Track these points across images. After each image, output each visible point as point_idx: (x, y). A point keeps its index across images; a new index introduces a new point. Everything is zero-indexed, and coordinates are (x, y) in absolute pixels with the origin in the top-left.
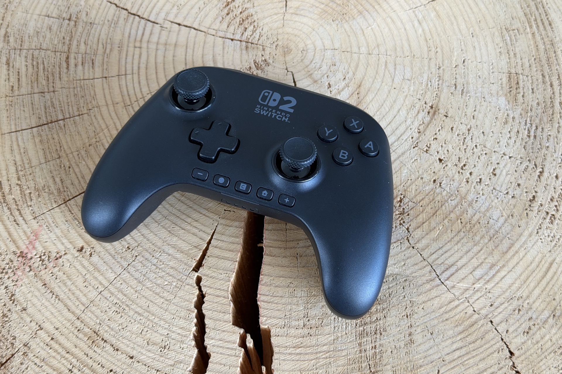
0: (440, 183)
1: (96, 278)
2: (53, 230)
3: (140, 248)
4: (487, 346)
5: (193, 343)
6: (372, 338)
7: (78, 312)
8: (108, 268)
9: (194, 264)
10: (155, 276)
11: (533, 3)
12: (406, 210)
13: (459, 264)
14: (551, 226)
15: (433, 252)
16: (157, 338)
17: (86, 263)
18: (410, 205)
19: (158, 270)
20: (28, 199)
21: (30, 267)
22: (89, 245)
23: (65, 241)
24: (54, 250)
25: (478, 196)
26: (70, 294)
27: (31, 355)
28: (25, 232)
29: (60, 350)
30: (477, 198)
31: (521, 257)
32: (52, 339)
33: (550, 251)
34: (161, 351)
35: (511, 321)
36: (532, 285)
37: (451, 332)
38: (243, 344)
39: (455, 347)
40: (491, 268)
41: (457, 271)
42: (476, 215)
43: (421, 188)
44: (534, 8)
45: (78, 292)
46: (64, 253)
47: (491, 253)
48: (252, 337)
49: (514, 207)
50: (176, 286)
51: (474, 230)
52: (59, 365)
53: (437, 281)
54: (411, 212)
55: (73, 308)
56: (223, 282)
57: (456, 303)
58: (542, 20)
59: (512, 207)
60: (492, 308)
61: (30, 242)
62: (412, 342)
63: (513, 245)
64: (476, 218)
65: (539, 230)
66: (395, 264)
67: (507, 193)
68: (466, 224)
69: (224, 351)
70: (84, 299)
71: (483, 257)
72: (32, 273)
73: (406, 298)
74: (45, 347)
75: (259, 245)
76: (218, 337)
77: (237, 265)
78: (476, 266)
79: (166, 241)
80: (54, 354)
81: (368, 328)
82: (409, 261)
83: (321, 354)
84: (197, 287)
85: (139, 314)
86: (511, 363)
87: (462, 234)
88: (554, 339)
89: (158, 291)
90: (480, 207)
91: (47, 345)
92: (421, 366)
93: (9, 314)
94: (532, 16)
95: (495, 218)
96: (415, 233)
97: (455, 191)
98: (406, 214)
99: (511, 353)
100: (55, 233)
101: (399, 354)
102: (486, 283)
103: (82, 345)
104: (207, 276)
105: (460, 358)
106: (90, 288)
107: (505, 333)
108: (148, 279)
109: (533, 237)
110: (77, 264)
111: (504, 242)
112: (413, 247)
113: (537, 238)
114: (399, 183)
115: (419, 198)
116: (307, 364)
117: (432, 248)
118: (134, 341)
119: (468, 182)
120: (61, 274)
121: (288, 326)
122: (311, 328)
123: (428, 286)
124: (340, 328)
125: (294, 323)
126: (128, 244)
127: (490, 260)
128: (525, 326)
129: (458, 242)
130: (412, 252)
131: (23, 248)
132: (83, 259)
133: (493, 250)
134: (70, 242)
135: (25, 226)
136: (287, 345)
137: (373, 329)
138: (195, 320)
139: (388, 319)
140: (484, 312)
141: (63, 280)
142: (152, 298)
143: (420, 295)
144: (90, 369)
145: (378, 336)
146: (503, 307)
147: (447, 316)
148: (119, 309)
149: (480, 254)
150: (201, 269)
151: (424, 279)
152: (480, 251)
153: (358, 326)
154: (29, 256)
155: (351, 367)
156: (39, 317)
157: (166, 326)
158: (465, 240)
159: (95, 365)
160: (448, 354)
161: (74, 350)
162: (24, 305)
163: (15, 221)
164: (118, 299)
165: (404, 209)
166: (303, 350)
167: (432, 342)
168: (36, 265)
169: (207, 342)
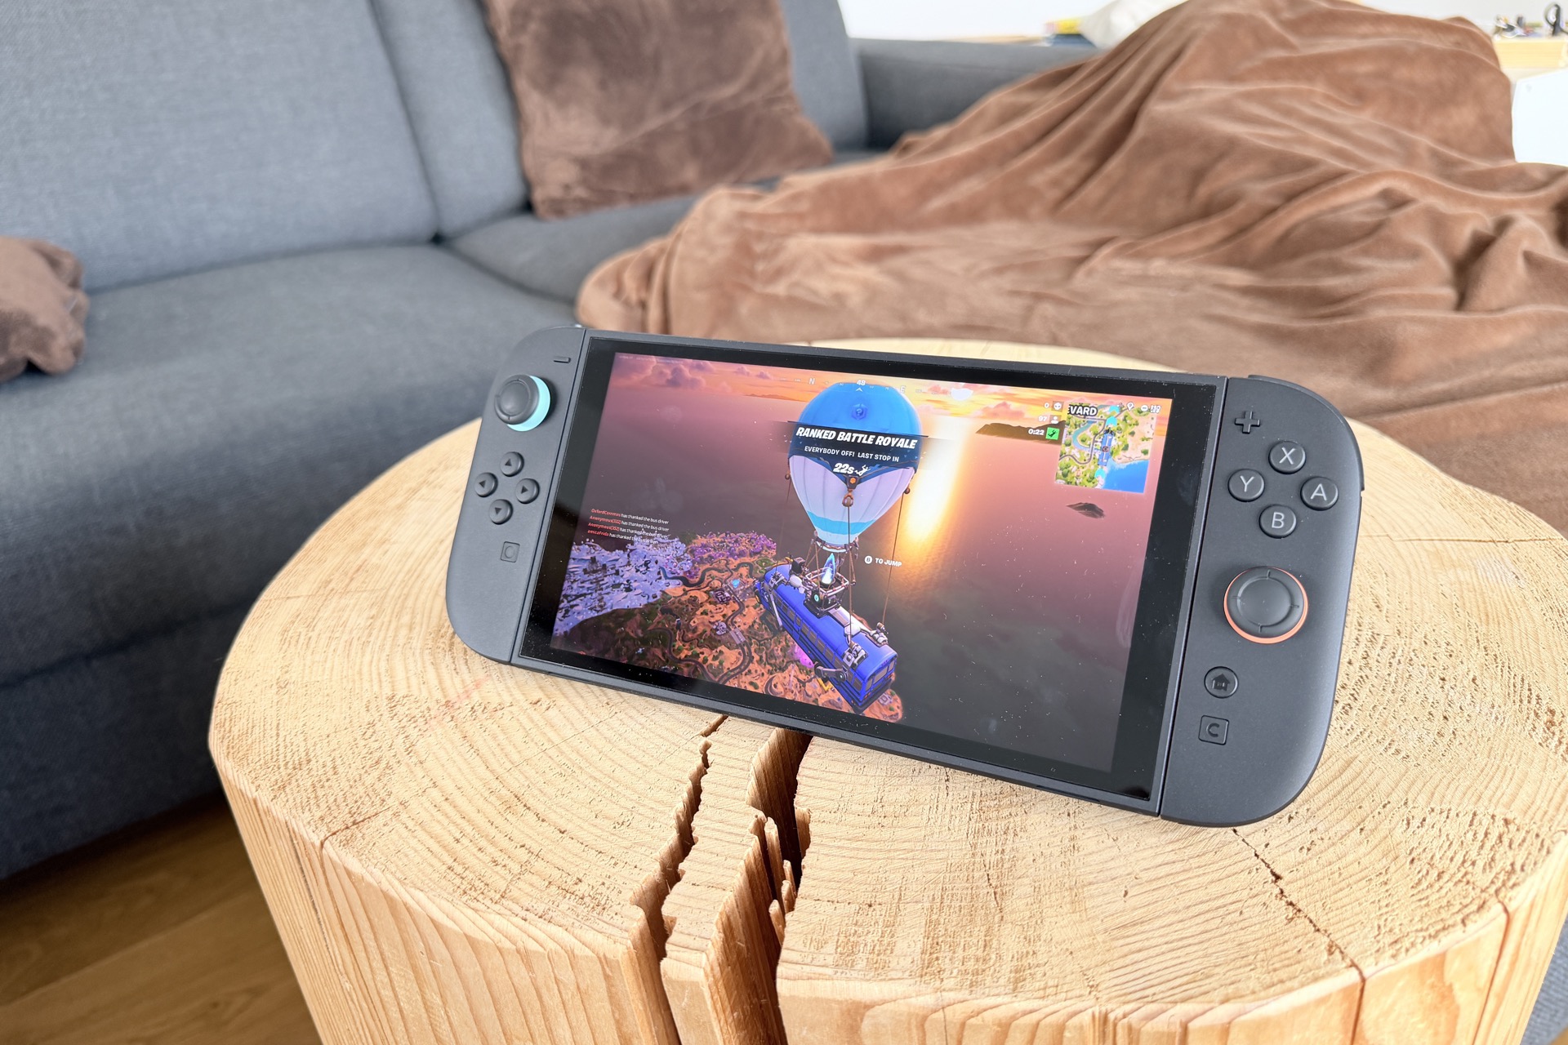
1: (544, 735)
2: (505, 680)
3: (624, 705)
4: (1225, 863)
5: (673, 822)
6: (998, 839)
7: (500, 771)
8: (568, 724)
9: (704, 728)
10: (638, 737)
16: (613, 811)
17: (537, 717)
21: (453, 717)
22: (549, 699)
23: (516, 692)
24: (495, 701)
26: (497, 749)
27: (404, 816)
28: (463, 681)
29: (453, 814)
32: (446, 799)
33: (1346, 746)
34: (615, 828)
35: (1274, 832)
37: (1154, 840)
38: (759, 830)
39: (1159, 860)
45: (510, 749)
46: (509, 705)
48: (777, 825)
50: (666, 751)
52: (443, 832)
55: (495, 766)
56: (745, 751)
61: (466, 693)
62: (1075, 849)
70: (516, 757)
72: (453, 724)
76: (717, 818)
80: (440, 817)
81: (991, 825)
83: (898, 853)
84: (700, 755)
86: (1277, 891)
89: (635, 754)
91: (435, 806)
92: (1090, 884)
93: (395, 766)
99: (1278, 877)
100: (506, 684)
101: (1048, 863)
103: (489, 808)
104: (721, 743)
106: (531, 744)
107: (1263, 846)
108: (625, 739)
110: (523, 718)
118: (574, 812)
120: (494, 727)
121: (844, 810)
122: (885, 817)
125: (855, 808)
126: (609, 699)
131: (452, 696)
132: (535, 713)
134: (523, 694)
135: (466, 676)
136: (835, 835)
137: (1001, 827)
138: (687, 795)
139: (1031, 815)
141: (494, 734)
145: (1010, 837)
150: (714, 734)
153: (973, 821)
154: (457, 706)
156: (438, 773)
157: (635, 797)
161: (474, 815)
162: (423, 758)
163: (455, 670)
164: (570, 759)
166: (864, 845)
167: (1115, 851)
168: (462, 715)
169: (697, 822)
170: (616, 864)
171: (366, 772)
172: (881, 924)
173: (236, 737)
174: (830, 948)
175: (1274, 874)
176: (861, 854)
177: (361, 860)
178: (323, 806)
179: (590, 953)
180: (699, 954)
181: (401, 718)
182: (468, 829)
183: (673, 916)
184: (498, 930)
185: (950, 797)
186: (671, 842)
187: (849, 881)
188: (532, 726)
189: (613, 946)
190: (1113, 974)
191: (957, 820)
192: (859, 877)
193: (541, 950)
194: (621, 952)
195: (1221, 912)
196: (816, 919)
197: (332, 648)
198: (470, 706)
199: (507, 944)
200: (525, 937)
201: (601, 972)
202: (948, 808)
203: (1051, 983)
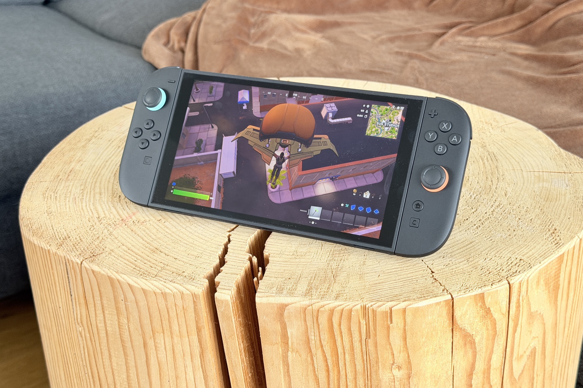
1: (165, 230)
2: (145, 213)
3: (196, 222)
4: (416, 268)
6: (338, 262)
7: (149, 241)
8: (173, 227)
11: (487, 153)
14: (476, 229)
16: (195, 253)
21: (126, 224)
22: (165, 219)
23: (150, 217)
24: (142, 219)
26: (146, 235)
27: (113, 254)
28: (127, 212)
29: (132, 253)
34: (195, 258)
35: (437, 261)
36: (456, 249)
38: (250, 260)
45: (151, 234)
46: (148, 221)
48: (257, 258)
50: (214, 236)
52: (129, 258)
55: (146, 240)
56: (245, 237)
61: (130, 216)
62: (364, 264)
65: (467, 231)
69: (236, 261)
70: (154, 237)
72: (126, 226)
74: (123, 252)
76: (234, 256)
80: (127, 254)
83: (301, 265)
84: (227, 238)
85: (187, 244)
86: (431, 276)
88: (465, 269)
91: (125, 251)
92: (368, 273)
93: (106, 239)
94: (485, 157)
99: (433, 272)
101: (354, 268)
103: (146, 252)
104: (235, 234)
105: (396, 272)
106: (160, 233)
107: (431, 265)
108: (197, 232)
109: (462, 232)
110: (155, 225)
116: (290, 268)
118: (180, 253)
120: (144, 227)
121: (282, 254)
125: (286, 253)
128: (446, 263)
131: (124, 218)
132: (159, 224)
134: (154, 217)
136: (278, 261)
137: (339, 259)
138: (222, 250)
141: (144, 230)
142: (197, 239)
145: (342, 261)
150: (232, 232)
153: (329, 257)
154: (127, 221)
155: (320, 271)
156: (123, 241)
157: (202, 250)
159: (152, 260)
160: (388, 270)
161: (141, 254)
162: (117, 237)
163: (123, 208)
164: (176, 238)
166: (289, 263)
167: (378, 265)
168: (129, 224)
169: (227, 257)
170: (197, 268)
171: (94, 241)
172: (293, 283)
173: (35, 230)
174: (275, 289)
175: (432, 271)
176: (287, 266)
177: (99, 266)
178: (79, 251)
179: (189, 293)
180: (228, 291)
181: (104, 224)
182: (139, 258)
183: (219, 281)
184: (155, 286)
185: (322, 251)
186: (217, 263)
187: (282, 272)
188: (159, 228)
189: (197, 289)
190: (369, 295)
191: (324, 257)
192: (286, 272)
193: (171, 292)
194: (200, 292)
195: (410, 280)
196: (269, 282)
197: (67, 200)
198: (132, 221)
199: (158, 291)
200: (165, 288)
201: (192, 300)
202: (321, 253)
203: (348, 297)
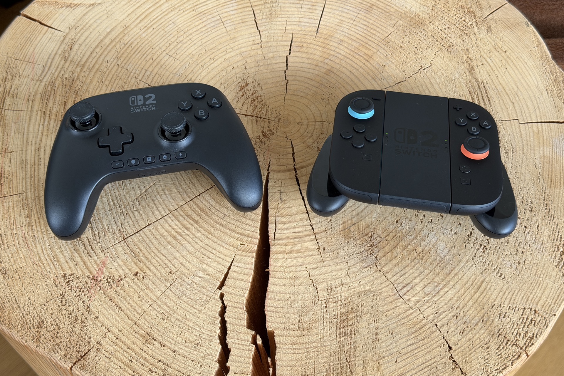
0: (401, 223)
1: (147, 295)
2: (116, 260)
3: (179, 273)
4: (432, 342)
5: (218, 341)
6: (349, 337)
7: (135, 319)
8: (156, 288)
9: (218, 284)
10: (190, 293)
11: (477, 84)
12: (375, 244)
13: (414, 283)
14: (483, 254)
15: (394, 274)
16: (192, 338)
17: (140, 284)
18: (378, 240)
19: (192, 289)
20: (98, 238)
21: (100, 287)
22: (142, 271)
23: (124, 268)
24: (117, 275)
25: (430, 233)
26: (129, 306)
28: (95, 262)
29: (123, 346)
30: (429, 234)
31: (460, 277)
32: (117, 338)
33: (482, 273)
34: (195, 347)
35: (451, 324)
36: (467, 298)
37: (407, 332)
38: (254, 342)
39: (408, 343)
40: (437, 286)
41: (412, 288)
42: (427, 247)
43: (387, 227)
44: (476, 87)
45: (134, 305)
46: (124, 276)
47: (438, 275)
48: (261, 337)
49: (456, 240)
51: (426, 258)
52: (123, 357)
53: (397, 296)
54: (379, 245)
55: (132, 316)
56: (240, 297)
57: (411, 311)
58: (483, 97)
59: (454, 240)
60: (437, 315)
61: (100, 269)
62: (377, 339)
63: (454, 268)
64: (427, 249)
65: (474, 258)
66: (366, 283)
67: (451, 230)
68: (420, 253)
70: (139, 310)
71: (432, 278)
73: (374, 308)
74: (112, 344)
75: (266, 270)
76: (236, 337)
77: (249, 285)
78: (426, 284)
79: (198, 268)
80: (119, 349)
81: (345, 330)
82: (376, 281)
83: (311, 349)
84: (220, 301)
85: (179, 320)
86: (450, 355)
87: (416, 261)
88: (482, 338)
89: (192, 304)
90: (431, 241)
91: (114, 343)
92: (384, 357)
94: (475, 94)
95: (441, 248)
96: (382, 260)
97: (412, 229)
98: (375, 246)
100: (117, 262)
101: (368, 348)
102: (433, 297)
104: (228, 293)
105: (412, 352)
106: (144, 302)
107: (446, 333)
108: (185, 295)
109: (469, 262)
110: (133, 285)
111: (447, 266)
112: (380, 271)
113: (472, 263)
114: (371, 223)
115: (385, 234)
116: (301, 356)
117: (394, 271)
118: (175, 340)
119: (422, 222)
120: (122, 292)
121: (287, 329)
122: (304, 330)
123: (390, 299)
124: (325, 330)
126: (170, 269)
127: (437, 280)
128: (461, 328)
129: (413, 267)
130: (379, 275)
131: (95, 273)
132: (138, 281)
133: (439, 273)
134: (128, 269)
135: (95, 257)
136: (286, 342)
137: (349, 331)
138: (219, 325)
139: (360, 323)
140: (431, 318)
141: (124, 297)
142: (188, 309)
143: (384, 306)
144: (144, 360)
145: (353, 336)
146: (445, 314)
147: (404, 321)
148: (164, 317)
149: (429, 276)
150: (223, 288)
151: (388, 294)
152: (429, 274)
153: (338, 328)
154: (99, 279)
155: (333, 358)
156: (107, 323)
157: (199, 329)
158: (418, 265)
159: (148, 357)
160: (403, 348)
161: (133, 346)
162: (97, 315)
163: (88, 253)
164: (164, 310)
165: (373, 242)
166: (298, 346)
167: (392, 340)
168: (104, 286)
169: (229, 340)
171: (73, 325)
176: (297, 351)
182: (133, 354)
185: (328, 317)
187: (294, 366)
188: (140, 290)
191: (332, 329)
192: (299, 363)
195: (430, 368)
197: (17, 242)
198: (106, 279)
202: (328, 322)
